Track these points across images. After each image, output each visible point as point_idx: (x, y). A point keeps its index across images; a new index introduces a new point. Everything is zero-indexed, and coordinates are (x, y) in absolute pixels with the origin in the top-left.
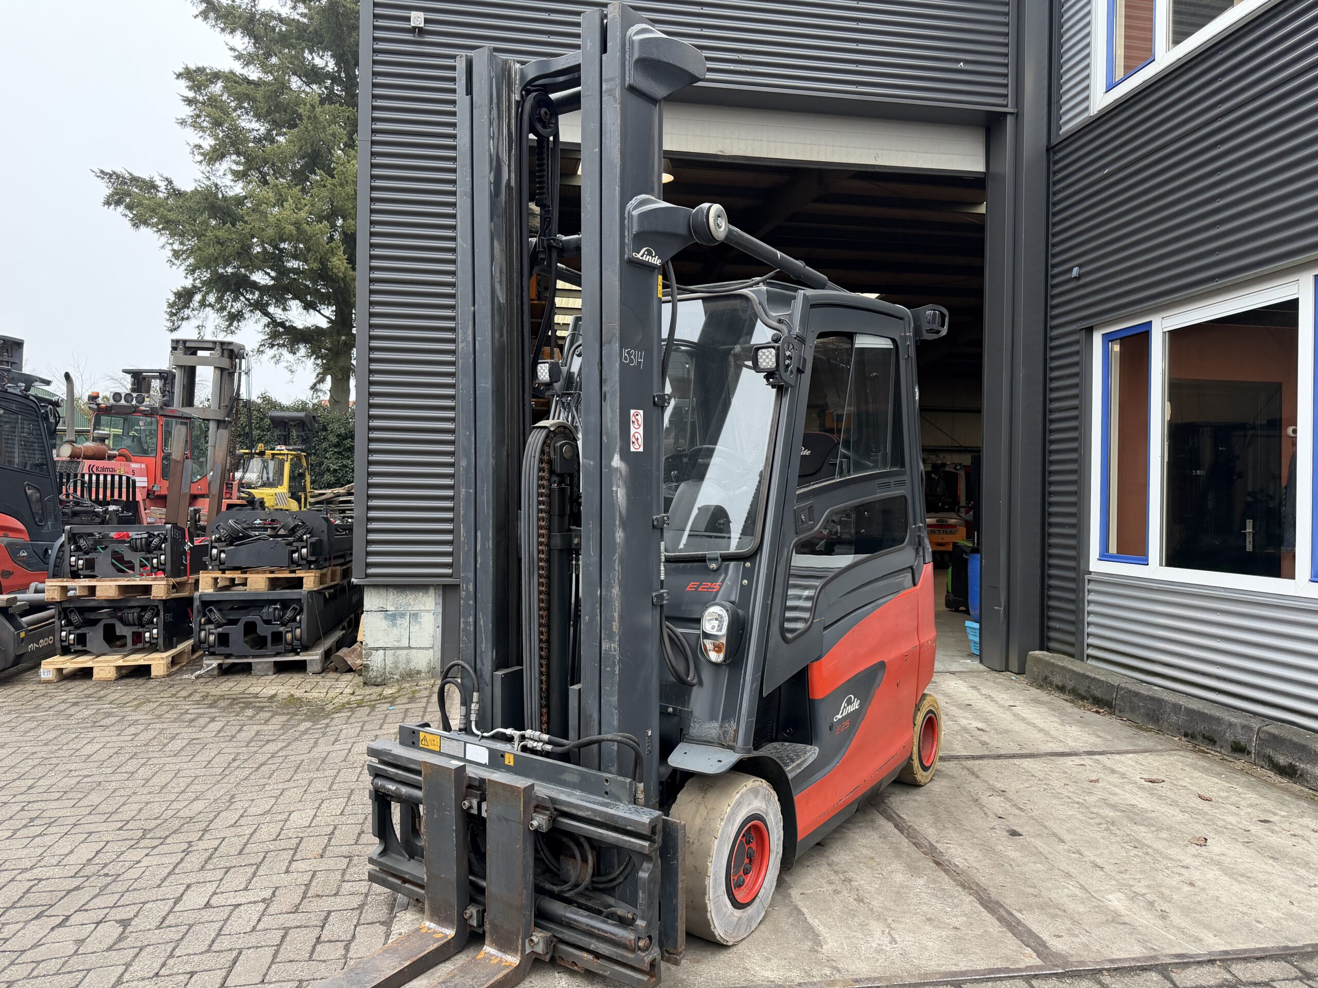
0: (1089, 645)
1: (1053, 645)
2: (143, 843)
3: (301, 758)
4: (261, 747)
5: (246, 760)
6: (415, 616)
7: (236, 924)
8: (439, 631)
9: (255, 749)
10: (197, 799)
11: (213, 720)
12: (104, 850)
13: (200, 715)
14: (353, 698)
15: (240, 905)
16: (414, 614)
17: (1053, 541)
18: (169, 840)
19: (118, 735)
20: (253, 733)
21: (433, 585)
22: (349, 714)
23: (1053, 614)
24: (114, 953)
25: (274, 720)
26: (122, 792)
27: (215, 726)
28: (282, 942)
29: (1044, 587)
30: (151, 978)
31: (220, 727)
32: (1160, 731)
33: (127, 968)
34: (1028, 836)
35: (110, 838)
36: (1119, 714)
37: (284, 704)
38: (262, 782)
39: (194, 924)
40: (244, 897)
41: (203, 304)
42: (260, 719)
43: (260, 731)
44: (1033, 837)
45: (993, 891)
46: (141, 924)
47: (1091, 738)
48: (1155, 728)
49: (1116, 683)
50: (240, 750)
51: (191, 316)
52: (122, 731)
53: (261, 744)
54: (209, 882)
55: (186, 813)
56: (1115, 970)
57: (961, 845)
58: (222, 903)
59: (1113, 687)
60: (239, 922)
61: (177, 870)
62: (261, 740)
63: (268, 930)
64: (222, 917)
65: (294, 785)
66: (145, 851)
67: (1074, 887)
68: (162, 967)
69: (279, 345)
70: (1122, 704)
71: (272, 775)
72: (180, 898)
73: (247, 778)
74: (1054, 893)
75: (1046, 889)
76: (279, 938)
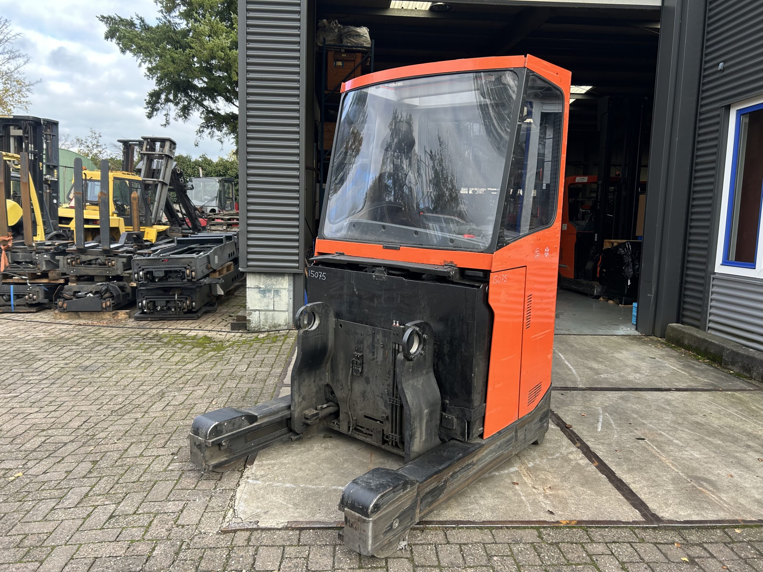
0: (710, 321)
1: (686, 320)
2: (111, 418)
3: (205, 372)
4: (184, 366)
5: (174, 373)
6: (277, 292)
8: (291, 301)
9: (180, 367)
10: (144, 394)
11: (158, 349)
12: (88, 421)
13: (151, 346)
14: (241, 339)
15: (160, 456)
16: (276, 291)
17: (691, 252)
18: (126, 417)
19: (105, 356)
20: (180, 357)
21: (287, 273)
22: (237, 348)
23: (687, 299)
24: (86, 479)
25: (193, 350)
26: (103, 389)
27: (159, 353)
28: (179, 478)
29: (682, 283)
30: (104, 495)
31: (162, 353)
32: (751, 378)
33: (92, 489)
34: (649, 440)
35: (92, 414)
36: (725, 366)
37: (201, 341)
38: (181, 386)
39: (132, 465)
40: (162, 452)
41: (167, 100)
42: (185, 349)
43: (184, 356)
44: (652, 441)
45: (619, 473)
46: (103, 464)
47: (703, 380)
48: (748, 375)
49: (725, 345)
50: (172, 367)
51: (160, 108)
52: (107, 353)
53: (184, 364)
54: (144, 442)
55: (136, 402)
56: (693, 528)
57: (603, 444)
58: (149, 455)
59: (723, 348)
60: (157, 466)
61: (127, 434)
62: (184, 362)
63: (173, 471)
64: (148, 463)
65: (200, 388)
66: (111, 423)
67: (674, 474)
68: (111, 489)
69: (212, 126)
70: (727, 359)
71: (188, 382)
72: (127, 450)
73: (173, 383)
74: (660, 477)
75: (655, 474)
76: (178, 476)
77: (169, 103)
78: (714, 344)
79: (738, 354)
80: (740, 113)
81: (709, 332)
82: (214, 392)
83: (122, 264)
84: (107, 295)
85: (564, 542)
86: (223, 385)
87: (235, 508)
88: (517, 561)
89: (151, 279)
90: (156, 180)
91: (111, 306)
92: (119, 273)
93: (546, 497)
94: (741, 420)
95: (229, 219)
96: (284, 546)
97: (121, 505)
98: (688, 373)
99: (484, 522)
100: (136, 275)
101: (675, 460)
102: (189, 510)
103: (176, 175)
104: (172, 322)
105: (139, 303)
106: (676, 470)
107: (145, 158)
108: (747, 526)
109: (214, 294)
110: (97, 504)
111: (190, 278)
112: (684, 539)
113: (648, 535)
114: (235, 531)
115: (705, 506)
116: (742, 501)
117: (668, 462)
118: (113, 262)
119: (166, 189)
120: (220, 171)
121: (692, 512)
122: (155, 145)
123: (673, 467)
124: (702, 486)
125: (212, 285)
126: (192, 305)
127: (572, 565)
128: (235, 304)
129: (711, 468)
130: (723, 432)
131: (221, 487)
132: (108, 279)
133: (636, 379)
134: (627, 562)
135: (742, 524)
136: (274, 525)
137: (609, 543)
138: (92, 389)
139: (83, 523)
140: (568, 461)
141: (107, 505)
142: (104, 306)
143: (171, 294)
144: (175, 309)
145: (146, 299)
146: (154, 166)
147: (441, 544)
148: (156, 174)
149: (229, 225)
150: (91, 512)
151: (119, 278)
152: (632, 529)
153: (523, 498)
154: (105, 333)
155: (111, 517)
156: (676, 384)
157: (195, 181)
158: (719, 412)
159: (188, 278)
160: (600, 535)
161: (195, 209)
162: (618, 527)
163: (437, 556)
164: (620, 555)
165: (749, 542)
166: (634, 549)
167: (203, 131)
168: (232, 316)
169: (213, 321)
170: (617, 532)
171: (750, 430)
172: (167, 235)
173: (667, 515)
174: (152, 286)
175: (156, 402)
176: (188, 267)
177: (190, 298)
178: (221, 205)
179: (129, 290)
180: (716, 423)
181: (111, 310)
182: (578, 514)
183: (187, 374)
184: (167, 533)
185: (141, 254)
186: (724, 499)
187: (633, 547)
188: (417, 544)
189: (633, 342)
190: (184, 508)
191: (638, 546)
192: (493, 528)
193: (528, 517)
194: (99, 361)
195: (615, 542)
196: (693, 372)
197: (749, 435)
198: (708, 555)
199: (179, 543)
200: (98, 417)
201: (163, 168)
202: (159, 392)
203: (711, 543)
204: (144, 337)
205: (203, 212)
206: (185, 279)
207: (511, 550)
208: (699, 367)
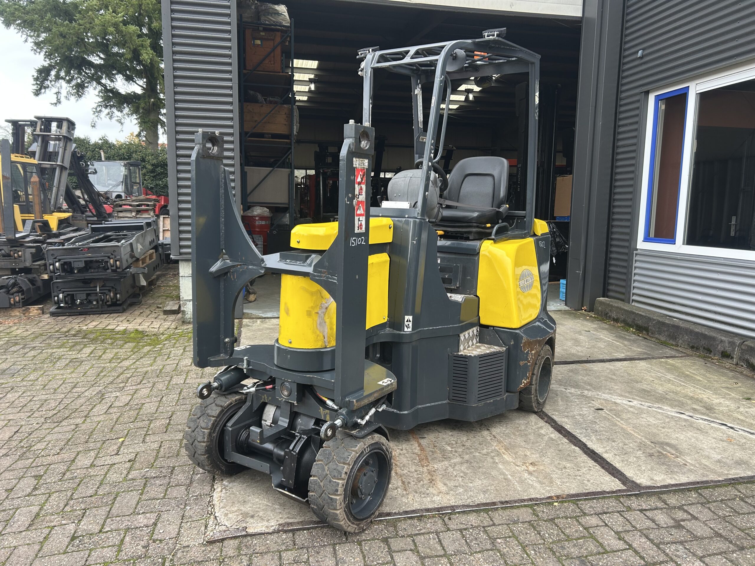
0: (633, 294)
1: (611, 294)
2: (45, 426)
3: (145, 369)
4: (120, 363)
5: (110, 371)
7: (113, 477)
9: (115, 364)
10: (79, 396)
11: (85, 346)
12: (20, 431)
13: (76, 344)
14: (177, 331)
15: (115, 464)
17: (615, 229)
18: (63, 423)
19: (23, 357)
20: (113, 354)
22: (175, 341)
23: (612, 275)
24: (33, 497)
25: (126, 346)
26: (29, 394)
27: (87, 350)
28: (144, 488)
29: (607, 259)
30: (59, 513)
31: (91, 351)
32: (677, 346)
33: (42, 507)
34: (607, 410)
35: (23, 423)
36: (651, 335)
37: (132, 335)
38: (122, 385)
39: (85, 477)
40: (117, 459)
41: (58, 77)
42: (117, 345)
43: (117, 353)
44: (611, 410)
45: (590, 445)
46: (50, 479)
47: (637, 350)
48: (674, 343)
49: (651, 316)
50: (106, 365)
51: (50, 86)
52: (25, 354)
53: (119, 361)
54: (92, 450)
55: (73, 406)
56: (670, 491)
57: (567, 416)
58: (102, 464)
59: (650, 319)
60: (115, 475)
61: (70, 443)
62: (119, 358)
63: (134, 480)
64: (103, 472)
65: (143, 386)
66: (48, 431)
67: (638, 441)
68: (65, 506)
69: (111, 107)
70: (654, 329)
71: (128, 380)
72: (73, 461)
73: (112, 383)
74: (627, 445)
75: (622, 442)
76: (142, 485)
77: (60, 81)
78: (641, 315)
79: (663, 324)
80: (658, 98)
81: (633, 304)
82: (161, 390)
83: (30, 255)
84: (15, 290)
85: (559, 517)
86: (170, 382)
87: (216, 515)
88: (521, 541)
89: (69, 270)
90: (54, 163)
91: (21, 301)
92: (28, 264)
93: (530, 473)
94: (681, 385)
95: (138, 206)
96: (280, 552)
97: (82, 524)
98: (623, 343)
99: (478, 505)
100: (51, 267)
101: (635, 427)
102: (163, 522)
103: (76, 158)
104: (95, 316)
105: (55, 297)
106: (640, 437)
107: (40, 139)
108: (717, 486)
109: (137, 284)
110: (52, 524)
111: (114, 268)
112: (666, 504)
113: (634, 503)
114: (222, 540)
115: (675, 470)
116: (704, 461)
117: (630, 430)
118: (20, 253)
119: (65, 174)
120: (124, 154)
121: (665, 477)
122: (50, 125)
123: (635, 434)
124: (666, 450)
125: (136, 275)
126: (116, 297)
127: (572, 539)
128: (160, 295)
129: (668, 433)
130: (668, 397)
131: (194, 492)
132: (13, 271)
133: (578, 352)
134: (621, 532)
135: (712, 484)
136: (264, 529)
137: (601, 514)
138: (17, 395)
139: (42, 547)
140: (540, 435)
141: (65, 524)
142: (12, 302)
143: (92, 285)
144: (98, 302)
145: (63, 293)
146: (51, 149)
147: (442, 532)
148: (53, 157)
149: (138, 212)
150: (48, 535)
151: (27, 271)
152: (617, 498)
153: (509, 476)
154: (19, 332)
155: (73, 538)
156: (615, 354)
157: (97, 165)
158: (659, 378)
159: (112, 268)
160: (591, 507)
161: (99, 194)
162: (604, 498)
163: (441, 544)
164: (614, 525)
165: (722, 501)
166: (625, 518)
167: (100, 111)
168: (160, 308)
169: (141, 313)
170: (605, 502)
171: (691, 394)
172: (69, 223)
173: (645, 481)
174: (70, 278)
175: (96, 404)
176: (111, 256)
177: (114, 290)
178: (128, 191)
179: (40, 284)
180: (660, 390)
181: (21, 306)
182: (564, 487)
183: (126, 372)
184: (144, 550)
185: (51, 244)
186: (689, 461)
187: (622, 516)
188: (419, 534)
189: (566, 316)
190: (157, 520)
191: (627, 515)
192: (489, 510)
193: (519, 495)
194: (18, 363)
195: (606, 513)
196: (626, 343)
197: (691, 398)
198: (689, 517)
199: (160, 560)
200: (30, 426)
201: (61, 151)
202: (98, 393)
203: (689, 504)
204: (66, 334)
205: (108, 198)
206: (108, 269)
207: (511, 531)
208: (630, 338)
